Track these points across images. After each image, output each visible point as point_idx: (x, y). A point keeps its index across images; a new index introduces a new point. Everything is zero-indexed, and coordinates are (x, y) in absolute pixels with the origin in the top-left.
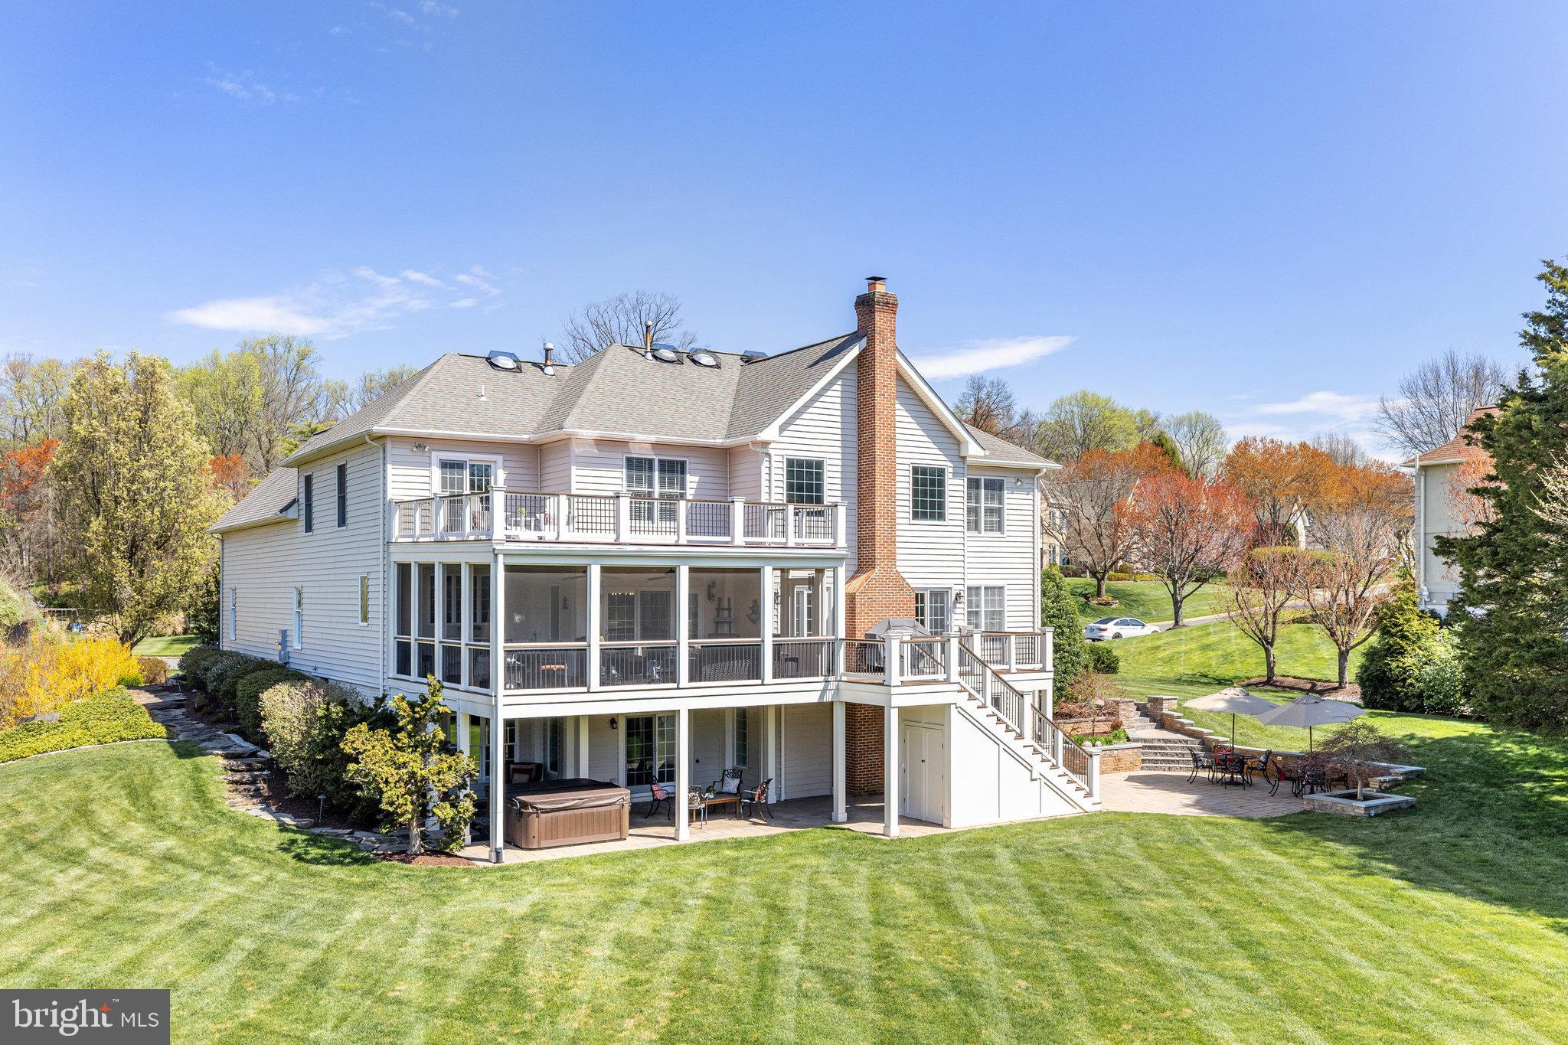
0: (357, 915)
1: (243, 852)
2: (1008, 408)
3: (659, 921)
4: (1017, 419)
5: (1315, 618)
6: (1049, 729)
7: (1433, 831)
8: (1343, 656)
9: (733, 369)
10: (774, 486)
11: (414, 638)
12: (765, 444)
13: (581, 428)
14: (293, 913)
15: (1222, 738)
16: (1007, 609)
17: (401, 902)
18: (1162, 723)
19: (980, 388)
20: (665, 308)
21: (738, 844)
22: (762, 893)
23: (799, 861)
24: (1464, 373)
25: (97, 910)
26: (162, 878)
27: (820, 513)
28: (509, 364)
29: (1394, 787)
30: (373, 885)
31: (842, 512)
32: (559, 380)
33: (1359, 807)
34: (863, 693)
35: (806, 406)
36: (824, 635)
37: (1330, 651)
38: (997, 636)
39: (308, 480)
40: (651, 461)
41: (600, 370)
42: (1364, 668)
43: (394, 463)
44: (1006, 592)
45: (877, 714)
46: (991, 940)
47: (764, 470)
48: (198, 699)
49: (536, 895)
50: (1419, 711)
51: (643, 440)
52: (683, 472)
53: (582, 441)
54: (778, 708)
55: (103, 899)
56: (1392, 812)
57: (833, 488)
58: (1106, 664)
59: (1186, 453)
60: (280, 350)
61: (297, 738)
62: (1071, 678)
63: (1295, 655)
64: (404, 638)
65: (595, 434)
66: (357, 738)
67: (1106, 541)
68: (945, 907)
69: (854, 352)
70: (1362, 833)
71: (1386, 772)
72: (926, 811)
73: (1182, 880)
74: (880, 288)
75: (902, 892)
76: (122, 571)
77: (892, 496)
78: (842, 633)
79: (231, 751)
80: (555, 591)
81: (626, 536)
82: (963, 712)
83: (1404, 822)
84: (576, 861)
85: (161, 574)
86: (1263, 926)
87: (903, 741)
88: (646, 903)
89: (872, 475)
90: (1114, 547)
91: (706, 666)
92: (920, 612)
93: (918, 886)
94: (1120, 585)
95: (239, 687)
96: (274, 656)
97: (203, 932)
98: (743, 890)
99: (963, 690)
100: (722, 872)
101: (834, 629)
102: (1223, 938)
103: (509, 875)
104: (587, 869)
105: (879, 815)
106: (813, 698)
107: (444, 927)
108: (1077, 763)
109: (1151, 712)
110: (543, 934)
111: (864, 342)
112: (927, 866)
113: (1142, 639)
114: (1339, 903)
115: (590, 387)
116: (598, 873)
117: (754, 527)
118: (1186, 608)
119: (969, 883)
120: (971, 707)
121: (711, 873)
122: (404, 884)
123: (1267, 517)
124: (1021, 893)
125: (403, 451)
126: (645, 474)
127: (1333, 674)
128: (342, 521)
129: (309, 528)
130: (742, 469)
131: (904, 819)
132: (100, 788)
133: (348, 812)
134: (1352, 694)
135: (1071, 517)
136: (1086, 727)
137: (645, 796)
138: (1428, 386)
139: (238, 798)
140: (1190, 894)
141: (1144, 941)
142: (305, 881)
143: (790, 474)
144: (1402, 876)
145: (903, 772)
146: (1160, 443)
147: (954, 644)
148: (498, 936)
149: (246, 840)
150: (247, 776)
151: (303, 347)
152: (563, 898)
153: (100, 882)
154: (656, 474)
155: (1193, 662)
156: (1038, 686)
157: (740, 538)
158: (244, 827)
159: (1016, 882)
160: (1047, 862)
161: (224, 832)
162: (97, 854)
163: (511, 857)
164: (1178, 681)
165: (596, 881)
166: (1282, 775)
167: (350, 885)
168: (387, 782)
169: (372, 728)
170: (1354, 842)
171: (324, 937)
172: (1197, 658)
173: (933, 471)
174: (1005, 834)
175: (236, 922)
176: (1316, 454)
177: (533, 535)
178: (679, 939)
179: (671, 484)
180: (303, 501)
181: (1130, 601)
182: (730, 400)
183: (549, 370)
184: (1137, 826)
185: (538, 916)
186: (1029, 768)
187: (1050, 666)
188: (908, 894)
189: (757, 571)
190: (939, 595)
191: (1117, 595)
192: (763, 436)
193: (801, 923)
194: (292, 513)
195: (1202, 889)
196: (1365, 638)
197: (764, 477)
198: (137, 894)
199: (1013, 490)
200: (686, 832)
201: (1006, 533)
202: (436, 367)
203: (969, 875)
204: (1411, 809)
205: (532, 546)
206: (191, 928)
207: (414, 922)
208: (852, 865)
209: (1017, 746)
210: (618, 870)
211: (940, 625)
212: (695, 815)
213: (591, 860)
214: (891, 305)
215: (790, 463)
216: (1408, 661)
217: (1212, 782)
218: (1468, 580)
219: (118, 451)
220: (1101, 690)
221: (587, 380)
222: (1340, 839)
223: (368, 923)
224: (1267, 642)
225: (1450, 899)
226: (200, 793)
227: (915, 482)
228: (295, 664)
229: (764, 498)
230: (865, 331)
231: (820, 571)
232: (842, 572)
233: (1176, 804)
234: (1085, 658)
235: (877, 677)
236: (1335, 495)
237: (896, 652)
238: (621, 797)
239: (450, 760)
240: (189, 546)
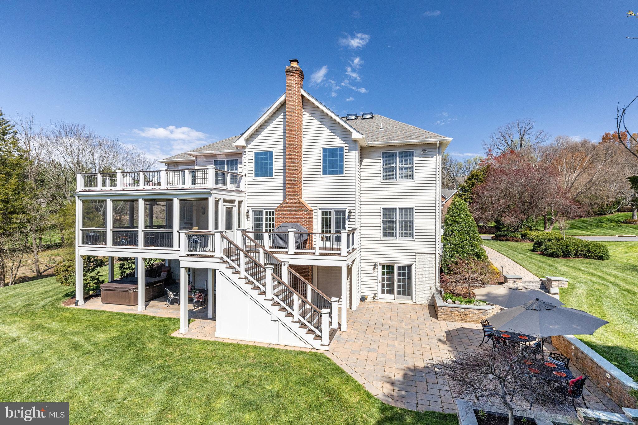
16: (415, 220)
40: (224, 161)
44: (415, 211)
47: (244, 158)
52: (236, 164)
77: (296, 163)
82: (223, 274)
99: (225, 262)
120: (228, 272)
126: (222, 166)
143: (256, 159)
154: (226, 166)
173: (336, 150)
179: (232, 169)
186: (269, 312)
190: (341, 212)
197: (244, 161)
199: (420, 156)
201: (415, 179)
209: (260, 298)
215: (257, 154)
227: (325, 156)
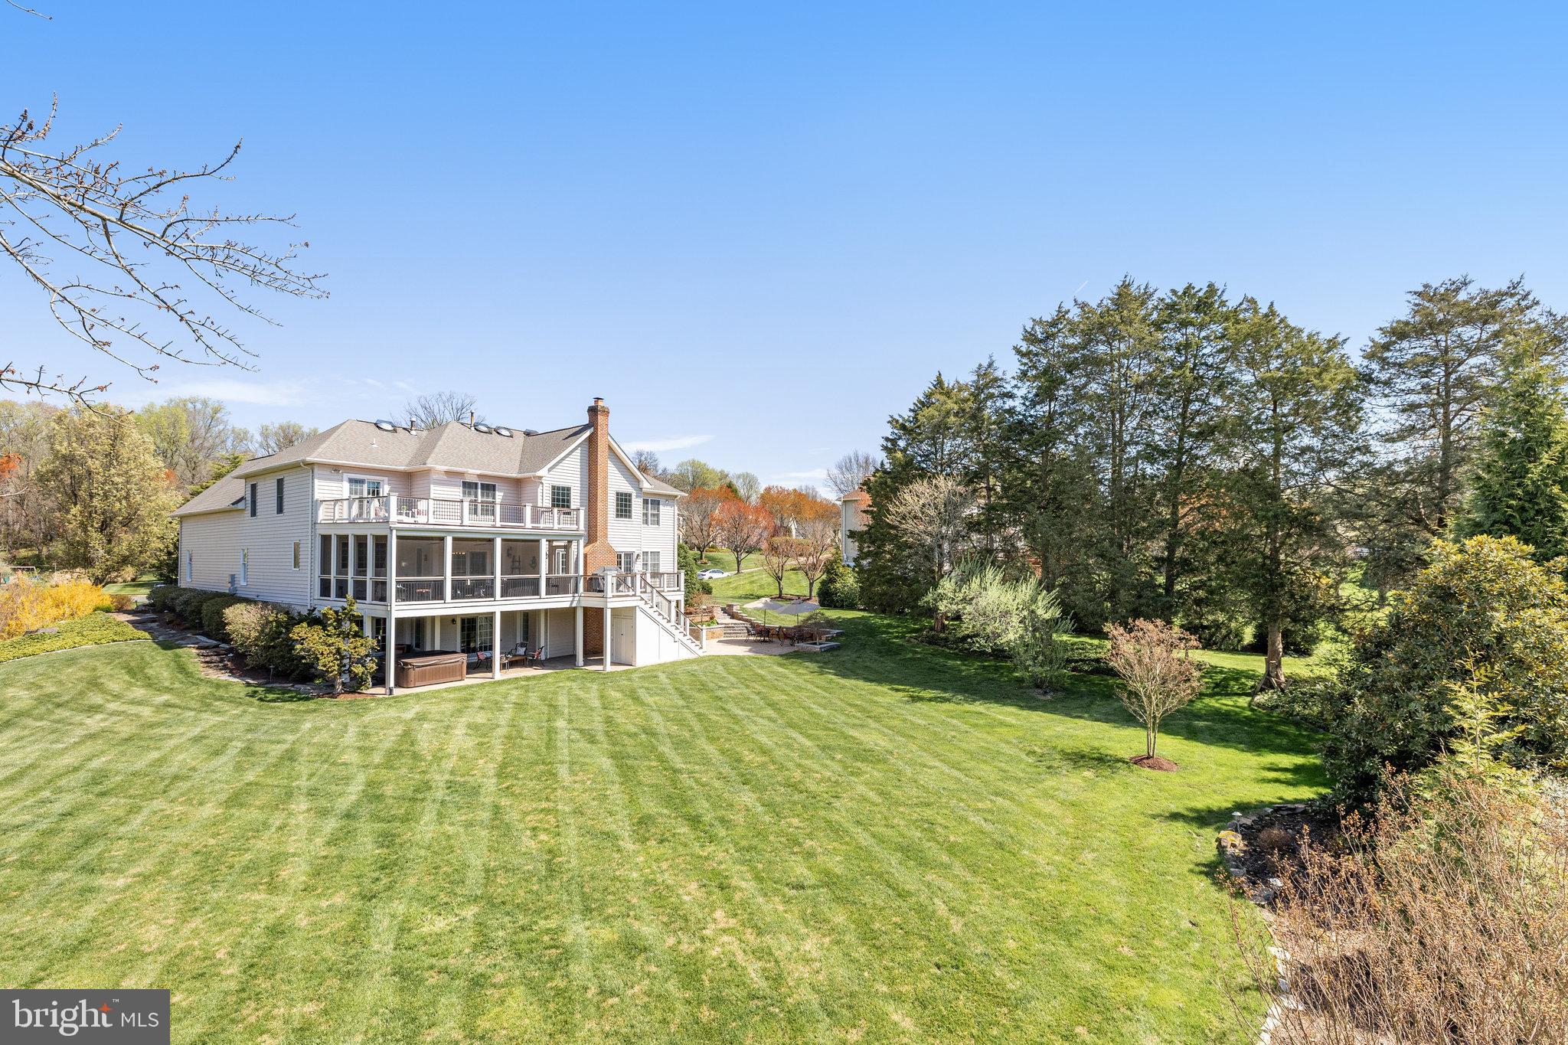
0: (308, 725)
1: (221, 699)
2: (656, 466)
3: (490, 715)
4: (660, 472)
5: (800, 569)
6: (682, 617)
7: (847, 656)
8: (811, 585)
9: (520, 439)
10: (545, 499)
11: (333, 576)
12: (540, 478)
13: (437, 463)
14: (266, 728)
15: (759, 621)
16: (661, 562)
17: (335, 717)
18: (733, 616)
19: (641, 455)
20: (467, 401)
21: (528, 679)
22: (543, 699)
23: (561, 684)
24: (862, 460)
25: (124, 735)
26: (167, 716)
27: (569, 513)
28: (390, 428)
29: (832, 639)
30: (315, 711)
31: (582, 513)
32: (419, 438)
33: (817, 648)
34: (592, 601)
35: (562, 459)
36: (572, 573)
37: (806, 583)
38: (656, 575)
39: (254, 487)
40: (476, 484)
41: (445, 435)
42: (820, 589)
43: (319, 479)
44: (661, 554)
45: (599, 613)
46: (660, 712)
47: (540, 490)
48: (168, 616)
49: (417, 708)
50: (842, 607)
51: (473, 473)
52: (494, 490)
53: (438, 472)
54: (546, 610)
55: (126, 729)
56: (831, 649)
57: (575, 501)
58: (707, 590)
59: (742, 492)
60: (199, 406)
61: (254, 634)
62: (691, 596)
63: (792, 585)
64: (326, 577)
65: (446, 468)
66: (300, 631)
67: (705, 533)
68: (636, 699)
69: (587, 434)
70: (818, 659)
71: (829, 633)
72: (624, 658)
73: (745, 682)
74: (600, 403)
75: (615, 695)
76: (96, 540)
77: (606, 506)
78: (581, 572)
79: (201, 644)
80: (419, 551)
81: (466, 522)
82: (643, 611)
83: (835, 653)
84: (439, 691)
85: (126, 541)
86: (778, 697)
87: (612, 625)
88: (481, 708)
89: (596, 495)
90: (709, 535)
91: (509, 589)
92: (619, 563)
93: (622, 691)
94: (711, 554)
95: (204, 607)
96: (225, 588)
97: (205, 741)
98: (534, 698)
99: (642, 599)
100: (520, 692)
101: (577, 570)
102: (762, 703)
103: (398, 700)
104: (444, 694)
105: (601, 662)
106: (567, 605)
107: (365, 727)
108: (696, 634)
109: (728, 611)
110: (425, 726)
111: (592, 429)
112: (626, 682)
113: (723, 579)
114: (810, 686)
115: (440, 443)
116: (452, 696)
117: (535, 519)
118: (742, 565)
119: (647, 689)
120: (646, 608)
121: (515, 692)
122: (334, 709)
123: (778, 523)
124: (672, 691)
125: (327, 472)
126: (473, 491)
127: (807, 593)
128: (280, 510)
129: (254, 513)
130: (527, 490)
131: (613, 663)
132: (103, 670)
133: (290, 674)
134: (815, 601)
135: (687, 520)
136: (698, 619)
137: (474, 659)
138: (846, 466)
139: (211, 671)
140: (748, 687)
141: (728, 706)
142: (269, 711)
143: (553, 494)
144: (836, 675)
145: (612, 640)
146: (730, 486)
147: (638, 577)
148: (400, 729)
149: (221, 692)
150: (215, 658)
151: (216, 405)
152: (434, 709)
153: (121, 721)
154: (479, 491)
155: (747, 589)
156: (678, 598)
157: (529, 524)
158: (218, 686)
159: (669, 687)
160: (683, 678)
161: (204, 690)
162: (113, 706)
163: (397, 692)
164: (740, 597)
165: (451, 700)
166: (786, 636)
167: (299, 712)
168: (322, 654)
169: (309, 625)
170: (817, 662)
171: (290, 738)
172: (748, 587)
173: (626, 494)
174: (662, 667)
175: (228, 734)
176: (800, 494)
177: (411, 520)
178: (503, 723)
179: (488, 496)
180: (249, 498)
181: (716, 562)
182: (520, 453)
183: (413, 432)
184: (724, 661)
185: (421, 718)
186: (673, 635)
187: (683, 588)
188: (618, 695)
189: (538, 541)
190: (629, 555)
191: (711, 559)
192: (539, 474)
193: (566, 711)
194: (241, 506)
195: (751, 684)
196: (820, 576)
197: (540, 494)
198: (152, 726)
199: (664, 505)
200: (498, 674)
201: (661, 526)
202: (344, 427)
203: (646, 685)
204: (838, 648)
205: (413, 526)
206: (197, 740)
207: (346, 726)
208: (589, 685)
209: (668, 626)
210: (463, 694)
211: (629, 570)
212: (503, 666)
213: (446, 690)
214: (606, 412)
215: (553, 487)
216: (838, 585)
217: (755, 641)
218: (861, 549)
219: (94, 465)
220: (706, 602)
221: (438, 440)
222: (811, 661)
223: (316, 729)
224: (779, 579)
225: (853, 682)
226: (182, 669)
227: (617, 500)
228: (240, 593)
229: (540, 505)
230: (593, 424)
231: (570, 542)
232: (582, 542)
233: (741, 651)
234: (698, 586)
235: (600, 594)
236: (808, 514)
237: (610, 581)
238: (462, 659)
239: (362, 641)
240: (149, 525)
